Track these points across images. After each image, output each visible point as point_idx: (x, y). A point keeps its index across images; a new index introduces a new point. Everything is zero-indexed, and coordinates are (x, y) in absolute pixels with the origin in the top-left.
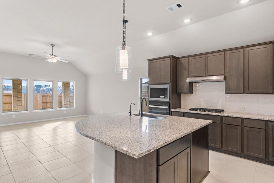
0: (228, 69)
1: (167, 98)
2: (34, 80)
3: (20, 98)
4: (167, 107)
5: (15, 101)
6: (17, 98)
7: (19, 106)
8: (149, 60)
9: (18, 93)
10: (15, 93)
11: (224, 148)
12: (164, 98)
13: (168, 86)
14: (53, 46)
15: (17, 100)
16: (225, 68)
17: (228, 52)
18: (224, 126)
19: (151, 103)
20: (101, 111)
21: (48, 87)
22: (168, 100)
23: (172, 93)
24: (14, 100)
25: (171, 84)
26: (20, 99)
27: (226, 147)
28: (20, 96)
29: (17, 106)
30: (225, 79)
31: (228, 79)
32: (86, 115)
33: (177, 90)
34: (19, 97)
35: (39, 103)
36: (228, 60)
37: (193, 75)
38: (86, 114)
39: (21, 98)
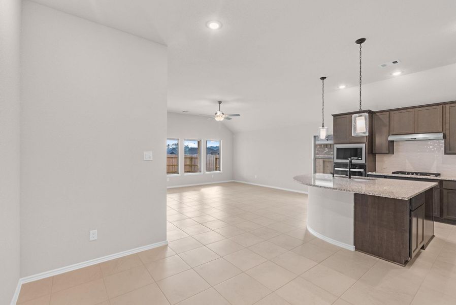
0: (447, 125)
1: (362, 159)
2: (185, 140)
4: (363, 170)
8: (334, 116)
11: (445, 216)
12: (358, 159)
13: (363, 146)
14: (220, 103)
16: (444, 123)
17: (448, 106)
18: (445, 192)
19: (337, 165)
22: (363, 161)
23: (368, 153)
25: (367, 143)
27: (448, 215)
30: (444, 137)
31: (448, 137)
32: (232, 181)
33: (373, 150)
36: (448, 115)
37: (396, 132)
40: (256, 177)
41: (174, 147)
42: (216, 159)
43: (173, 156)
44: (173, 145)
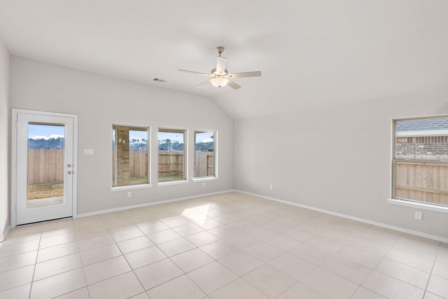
3: (126, 159)
5: (121, 163)
6: (123, 159)
7: (125, 171)
9: (125, 150)
10: (119, 150)
15: (123, 163)
20: (271, 186)
21: (136, 142)
24: (119, 163)
26: (127, 161)
28: (127, 157)
29: (123, 172)
32: (234, 190)
34: (125, 157)
35: (141, 164)
38: (234, 188)
39: (128, 159)
40: (271, 188)
41: (164, 143)
42: (208, 156)
43: (163, 152)
44: (163, 141)
